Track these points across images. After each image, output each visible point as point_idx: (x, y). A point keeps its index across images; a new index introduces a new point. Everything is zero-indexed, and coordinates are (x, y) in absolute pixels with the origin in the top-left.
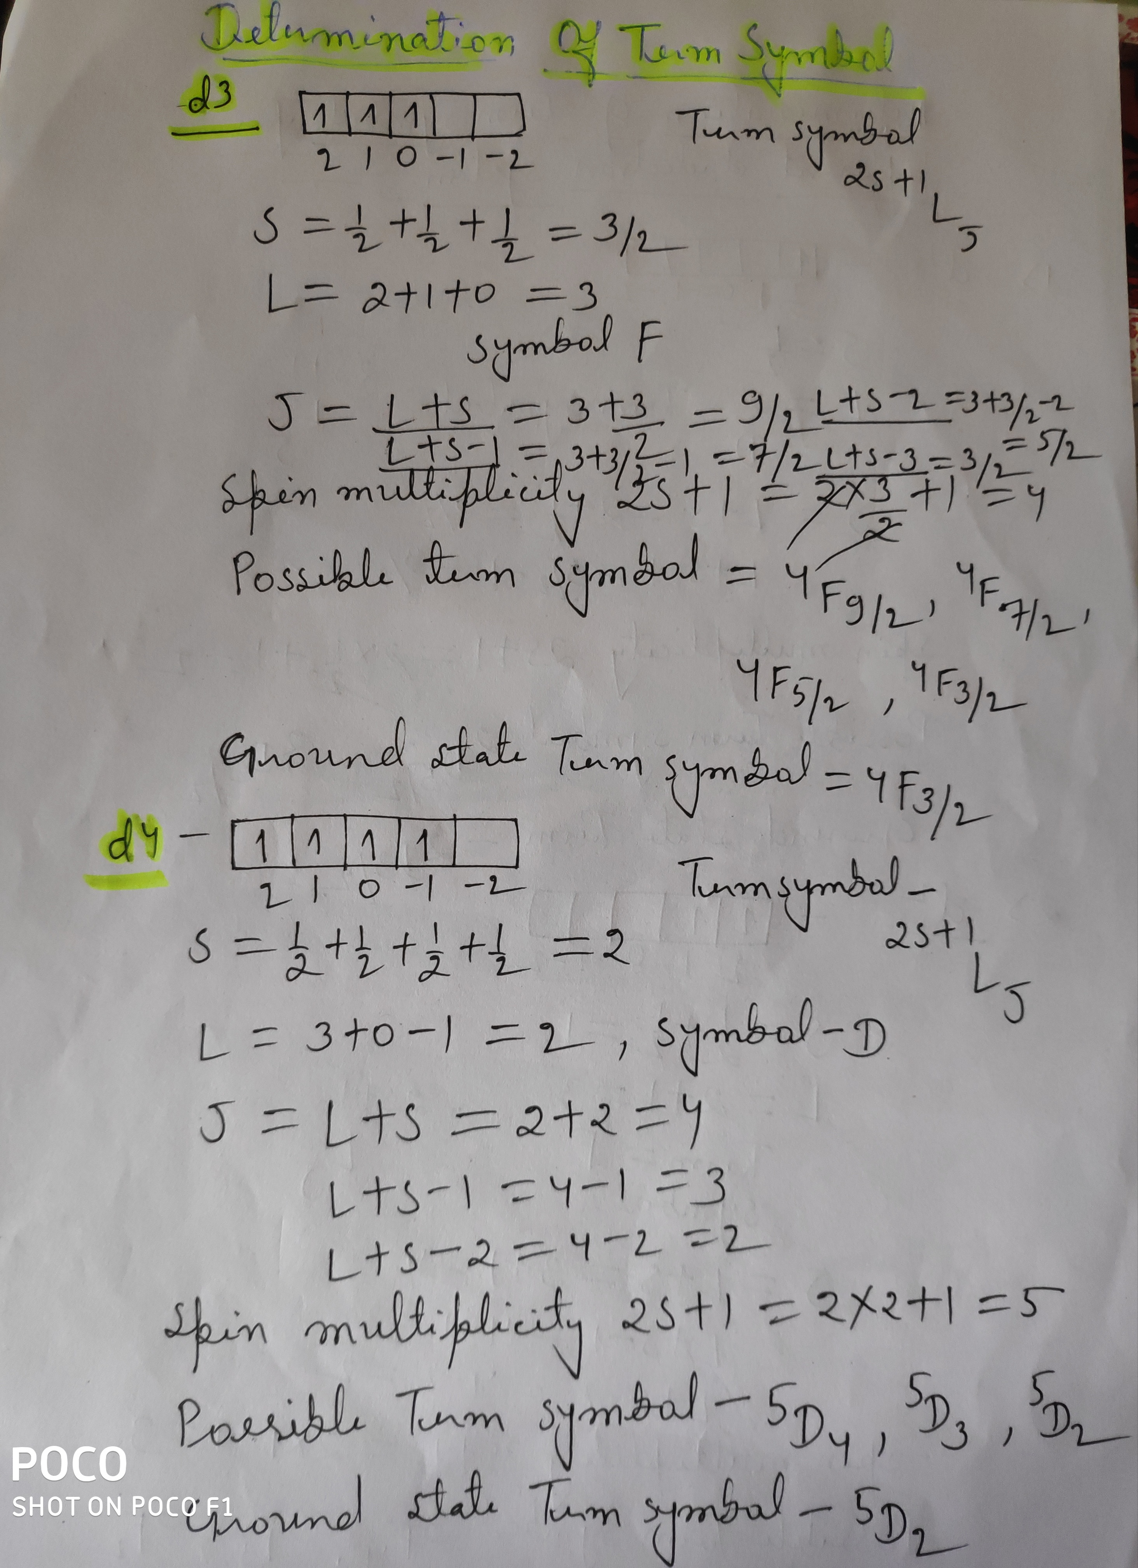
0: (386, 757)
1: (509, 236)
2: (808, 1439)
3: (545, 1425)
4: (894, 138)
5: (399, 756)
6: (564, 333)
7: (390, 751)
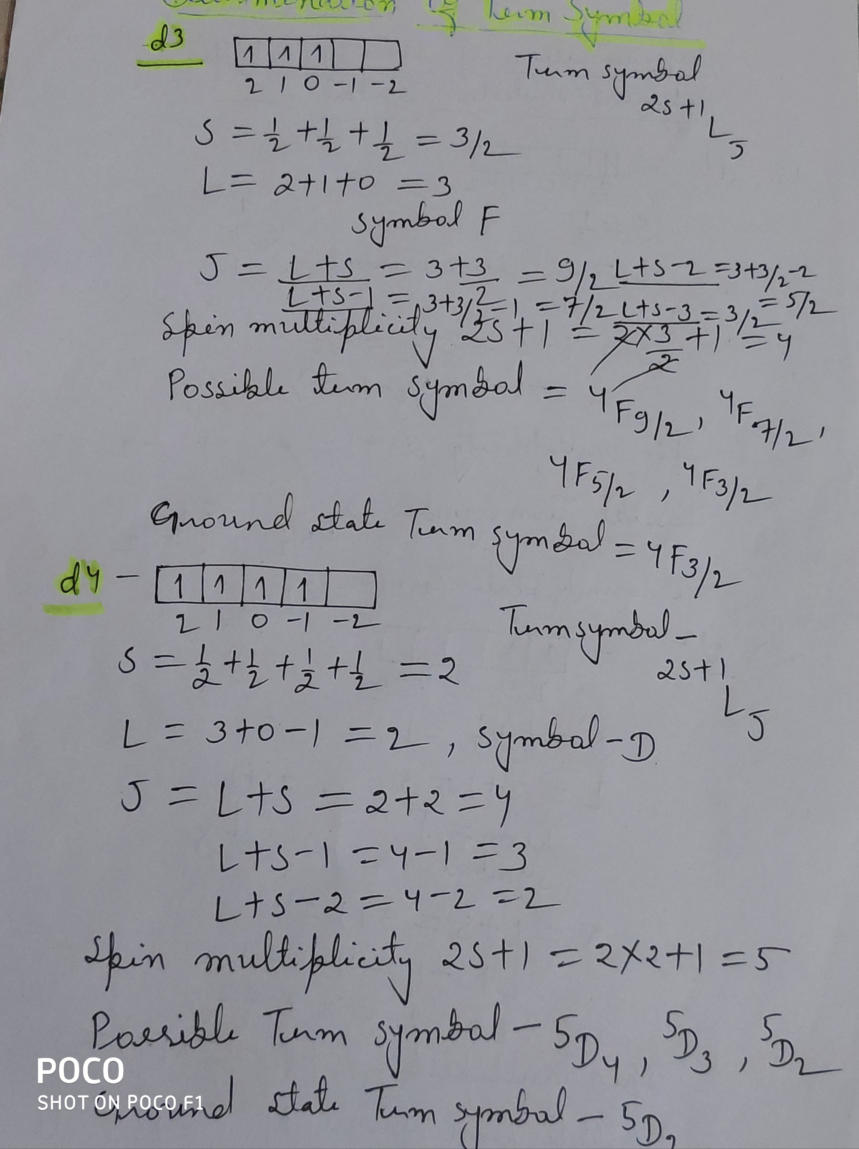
0: (276, 523)
1: (387, 141)
2: (585, 1062)
3: (378, 1042)
4: (680, 77)
5: (287, 522)
6: (425, 213)
7: (280, 518)
